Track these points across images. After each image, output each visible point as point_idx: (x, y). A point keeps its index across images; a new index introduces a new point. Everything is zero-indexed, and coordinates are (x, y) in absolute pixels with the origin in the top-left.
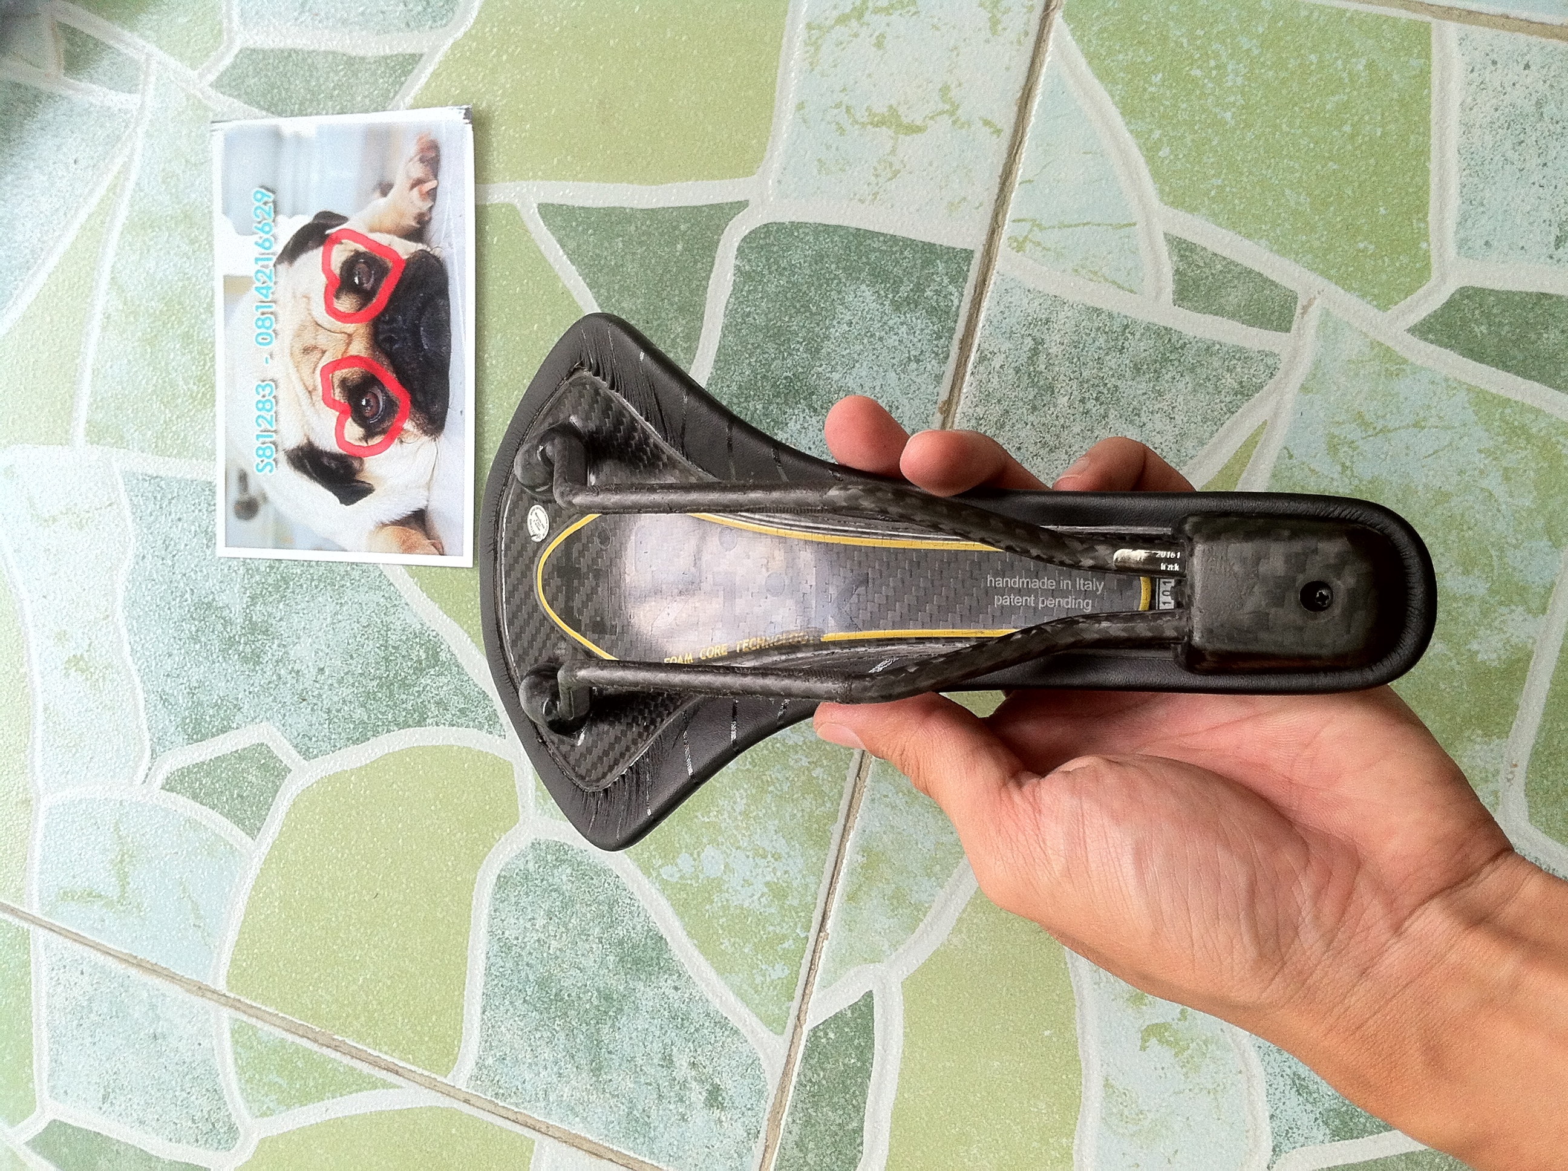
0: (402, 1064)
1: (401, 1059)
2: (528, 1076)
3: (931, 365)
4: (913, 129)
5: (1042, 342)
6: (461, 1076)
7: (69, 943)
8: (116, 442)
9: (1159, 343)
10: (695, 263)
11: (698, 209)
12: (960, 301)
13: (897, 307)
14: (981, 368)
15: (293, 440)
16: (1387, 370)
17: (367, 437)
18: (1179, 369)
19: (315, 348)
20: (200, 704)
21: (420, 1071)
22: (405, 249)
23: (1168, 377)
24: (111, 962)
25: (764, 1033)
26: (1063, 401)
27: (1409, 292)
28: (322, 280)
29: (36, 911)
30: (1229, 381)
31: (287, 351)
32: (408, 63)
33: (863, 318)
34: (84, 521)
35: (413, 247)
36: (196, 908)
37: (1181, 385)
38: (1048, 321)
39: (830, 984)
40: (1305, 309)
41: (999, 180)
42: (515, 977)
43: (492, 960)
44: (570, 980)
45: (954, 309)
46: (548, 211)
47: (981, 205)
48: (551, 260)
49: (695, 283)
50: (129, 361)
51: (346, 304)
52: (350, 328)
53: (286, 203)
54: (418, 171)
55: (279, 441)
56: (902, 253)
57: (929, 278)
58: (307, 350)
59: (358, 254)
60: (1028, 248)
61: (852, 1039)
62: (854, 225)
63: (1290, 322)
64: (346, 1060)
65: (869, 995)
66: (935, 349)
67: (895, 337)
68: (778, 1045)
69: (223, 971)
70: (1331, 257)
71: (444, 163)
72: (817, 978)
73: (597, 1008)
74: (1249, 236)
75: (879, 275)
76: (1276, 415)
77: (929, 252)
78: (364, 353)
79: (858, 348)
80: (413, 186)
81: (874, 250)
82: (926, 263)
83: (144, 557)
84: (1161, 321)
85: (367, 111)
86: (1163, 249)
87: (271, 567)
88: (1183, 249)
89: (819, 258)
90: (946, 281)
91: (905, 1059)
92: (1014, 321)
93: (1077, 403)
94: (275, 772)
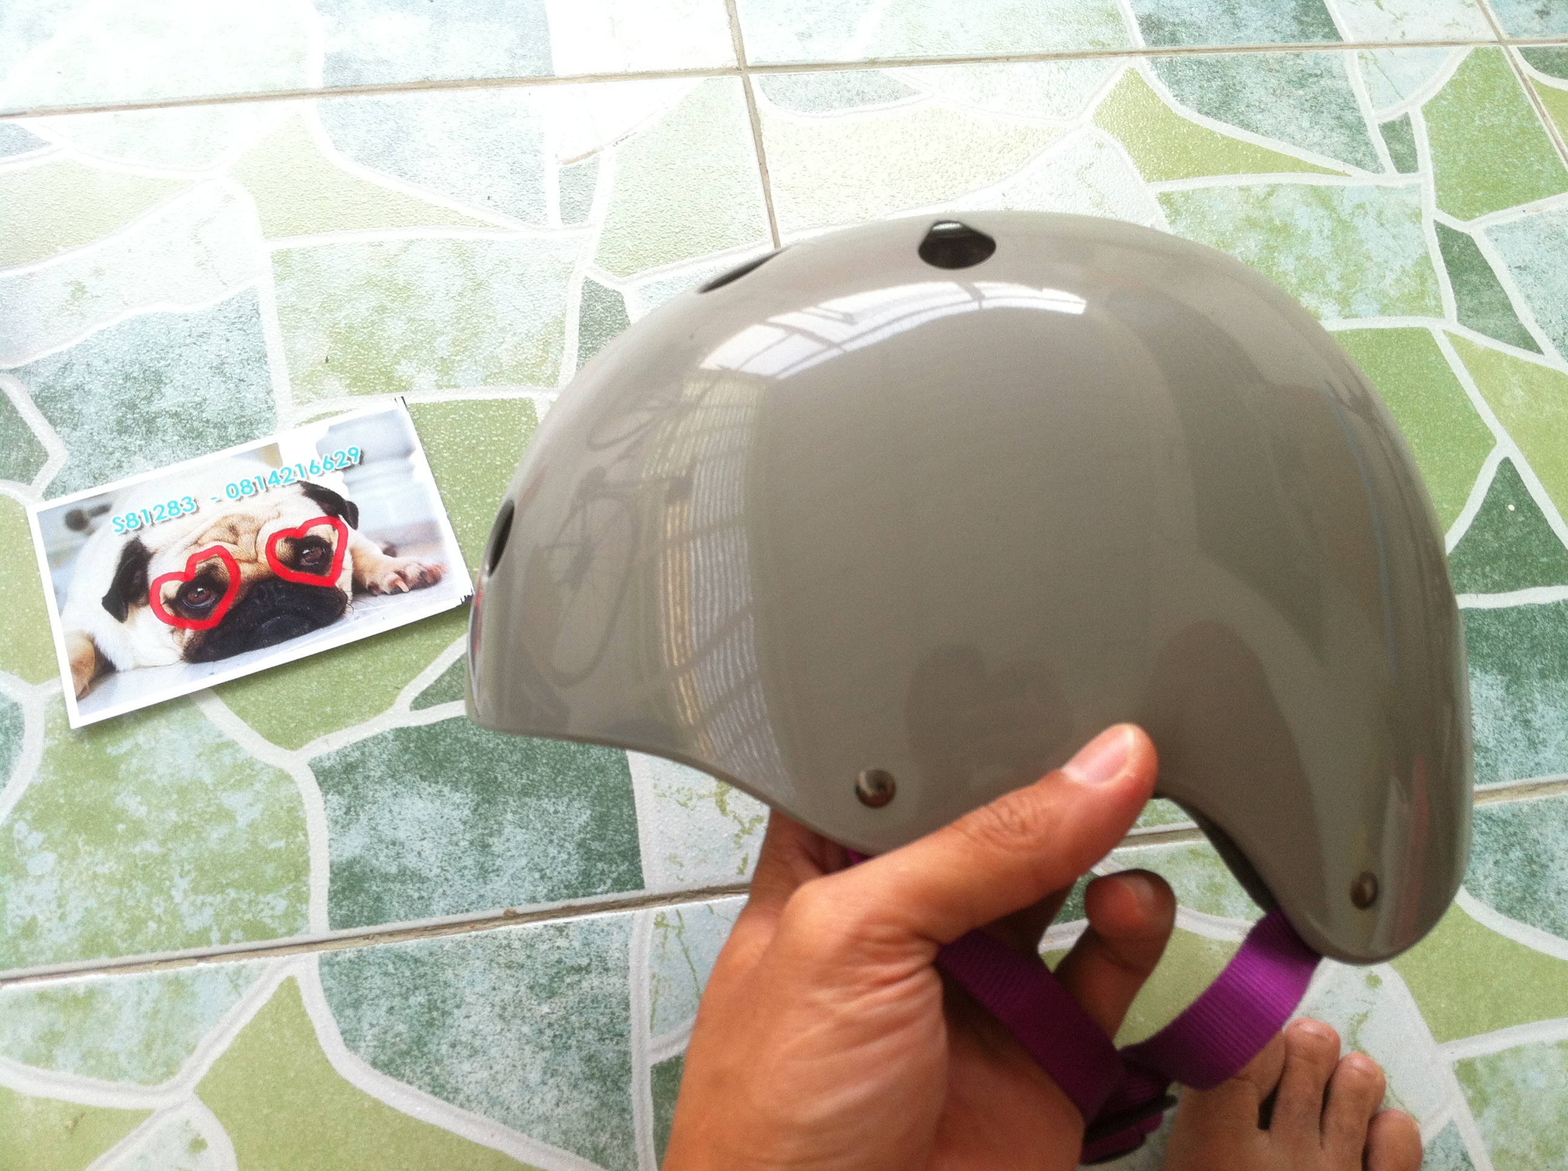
3: (542, 890)
4: (724, 807)
5: (588, 972)
8: (279, 276)
9: (616, 1068)
12: (601, 893)
13: (581, 845)
14: (552, 932)
15: (150, 541)
18: (601, 1094)
19: (236, 535)
20: (70, 397)
22: (344, 583)
23: (591, 1087)
26: (545, 1009)
30: (604, 1139)
31: (227, 513)
33: (564, 820)
34: (204, 267)
37: (587, 1100)
38: (607, 970)
41: (705, 886)
45: (594, 890)
47: (682, 880)
50: (348, 270)
55: (144, 530)
56: (625, 832)
57: (612, 861)
58: (232, 529)
60: (659, 931)
66: (556, 888)
67: (556, 852)
75: (601, 820)
77: (632, 853)
78: (242, 576)
79: (539, 826)
80: (398, 572)
81: (621, 810)
82: (623, 855)
83: (187, 320)
84: (635, 1063)
89: (601, 770)
90: (615, 875)
92: (599, 943)
93: (546, 1021)
94: (25, 472)
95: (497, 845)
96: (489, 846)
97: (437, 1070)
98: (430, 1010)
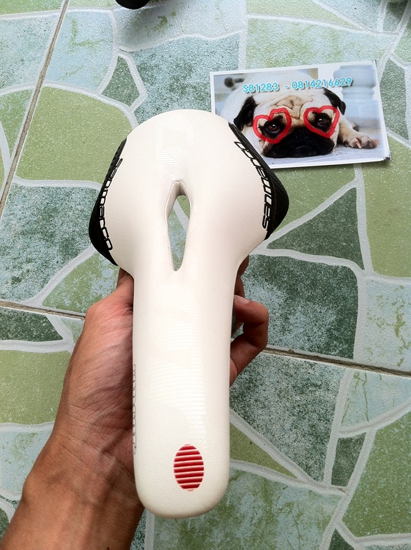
0: (20, 157)
1: (22, 156)
2: (19, 207)
3: (307, 345)
4: (397, 332)
5: (320, 388)
6: (17, 181)
7: (56, 25)
8: (250, 31)
9: (323, 434)
10: (339, 251)
11: (359, 250)
12: (333, 355)
13: (329, 330)
14: (307, 365)
15: (257, 99)
16: (320, 523)
17: (260, 127)
18: (314, 443)
19: (293, 105)
20: (153, 69)
21: (18, 164)
22: (334, 138)
23: (311, 438)
24: (50, 42)
25: (43, 298)
26: (298, 398)
27: (351, 529)
28: (319, 106)
29: (68, 11)
30: (311, 463)
31: (291, 94)
32: (404, 134)
34: (218, 20)
35: (335, 141)
36: (73, 73)
37: (308, 444)
38: (328, 390)
39: (64, 322)
40: (341, 490)
41: (381, 367)
42: (57, 199)
43: (63, 190)
44: (57, 220)
45: (330, 353)
46: (353, 191)
47: (370, 360)
48: (334, 194)
49: (330, 251)
50: (281, 34)
51: (311, 116)
52: (302, 118)
53: (347, 90)
54: (364, 140)
55: (256, 93)
56: (349, 331)
57: (341, 342)
58: (292, 102)
59: (331, 119)
60: (355, 380)
61: (43, 333)
62: (359, 311)
63: (336, 484)
64: (19, 136)
65: (61, 338)
66: (313, 347)
67: (317, 330)
68: (39, 304)
69: (50, 85)
70: (362, 498)
71: (368, 150)
72: (66, 317)
73: (47, 232)
74: (367, 465)
75: (340, 322)
76: (299, 482)
77: (351, 342)
78: (292, 124)
79: (311, 316)
80: (358, 139)
81: (350, 320)
82: (347, 341)
83: (207, 44)
84: (332, 434)
85: (385, 119)
86: (360, 433)
87: (207, 94)
88: (360, 440)
89: (345, 299)
90: (340, 349)
91: (37, 354)
92: (327, 376)
93: (297, 404)
94: (128, 100)
95: (292, 319)
96: (288, 319)
97: (247, 409)
98: (249, 383)
